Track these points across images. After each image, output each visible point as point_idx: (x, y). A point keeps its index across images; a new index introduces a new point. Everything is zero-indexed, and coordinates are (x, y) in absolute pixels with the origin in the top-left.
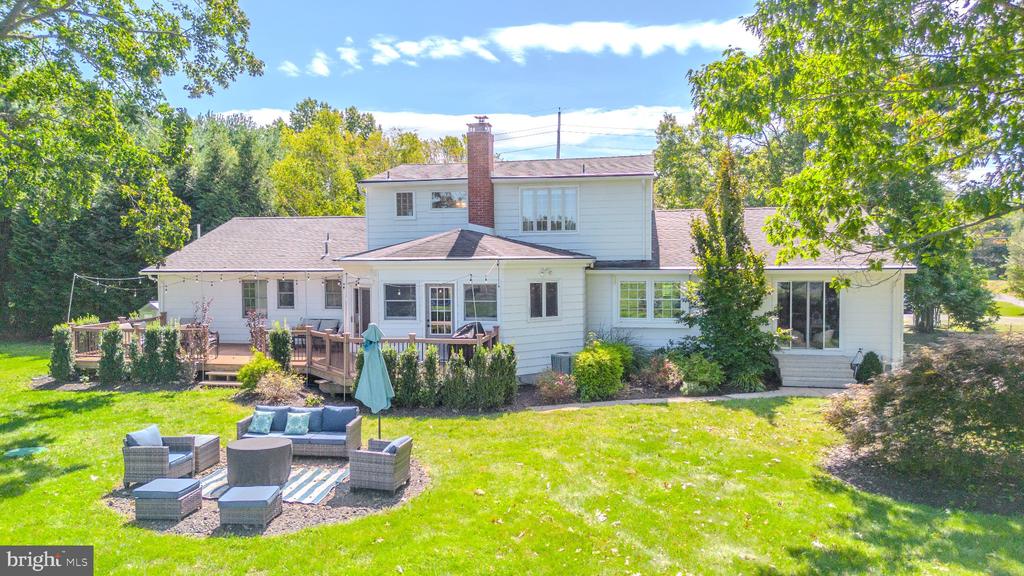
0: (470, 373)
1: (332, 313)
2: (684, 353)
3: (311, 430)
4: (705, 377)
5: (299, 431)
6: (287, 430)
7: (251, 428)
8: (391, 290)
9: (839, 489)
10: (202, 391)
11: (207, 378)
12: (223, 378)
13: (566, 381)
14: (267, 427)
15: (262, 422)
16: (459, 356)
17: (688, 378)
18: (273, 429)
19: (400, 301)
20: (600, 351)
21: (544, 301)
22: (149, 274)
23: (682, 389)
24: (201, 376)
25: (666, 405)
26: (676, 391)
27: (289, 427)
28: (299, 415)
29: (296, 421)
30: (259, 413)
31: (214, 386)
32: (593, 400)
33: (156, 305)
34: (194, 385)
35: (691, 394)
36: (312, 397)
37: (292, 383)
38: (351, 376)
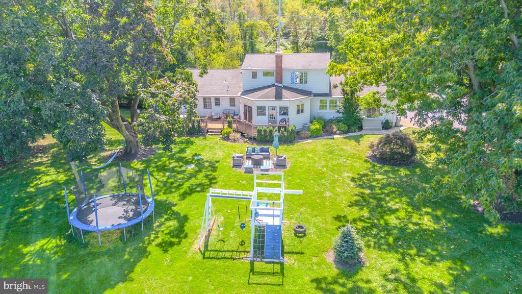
0: (286, 133)
1: (232, 108)
2: (338, 121)
3: (261, 152)
4: (343, 129)
5: (258, 152)
7: (248, 152)
8: (258, 108)
9: (369, 162)
10: (210, 136)
12: (213, 132)
13: (308, 133)
14: (251, 152)
16: (282, 130)
17: (338, 130)
18: (252, 152)
19: (261, 110)
21: (300, 111)
23: (337, 133)
24: (208, 132)
25: (333, 139)
26: (335, 133)
28: (258, 149)
30: (249, 149)
31: (213, 135)
32: (315, 137)
34: (207, 134)
35: (339, 134)
36: (245, 140)
37: (238, 136)
38: (254, 134)
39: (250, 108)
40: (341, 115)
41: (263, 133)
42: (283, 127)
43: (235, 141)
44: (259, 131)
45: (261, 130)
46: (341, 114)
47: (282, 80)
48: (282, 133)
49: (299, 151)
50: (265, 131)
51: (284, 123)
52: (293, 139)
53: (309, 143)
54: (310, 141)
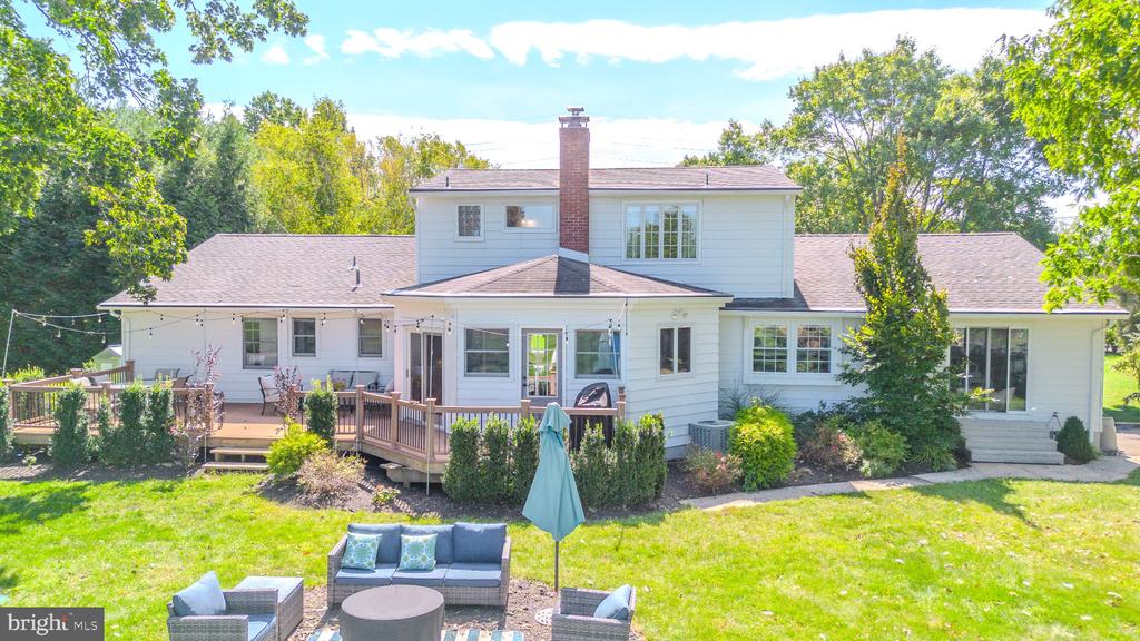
0: (611, 457)
1: (369, 363)
2: (852, 417)
3: (440, 562)
5: (424, 565)
6: (404, 564)
7: (346, 562)
8: (475, 338)
10: (208, 479)
11: (211, 458)
12: (236, 458)
13: (727, 465)
14: (371, 559)
15: (363, 551)
16: (597, 433)
17: (867, 456)
18: (381, 561)
19: (487, 354)
20: (769, 422)
21: (675, 350)
22: (111, 309)
23: (862, 469)
24: (205, 455)
25: (862, 495)
26: (853, 473)
27: (407, 558)
28: (421, 539)
29: (416, 548)
30: (358, 536)
31: (225, 470)
32: (761, 488)
33: (118, 350)
34: (194, 469)
35: (876, 476)
36: (382, 491)
37: (351, 470)
38: (437, 459)
39: (436, 342)
40: (861, 390)
41: (482, 453)
42: (595, 419)
43: (326, 497)
44: (463, 442)
45: (474, 435)
46: (864, 386)
47: (586, 232)
48: (590, 452)
49: (698, 557)
50: (496, 440)
51: (603, 401)
52: (651, 492)
53: (743, 515)
54: (742, 503)
